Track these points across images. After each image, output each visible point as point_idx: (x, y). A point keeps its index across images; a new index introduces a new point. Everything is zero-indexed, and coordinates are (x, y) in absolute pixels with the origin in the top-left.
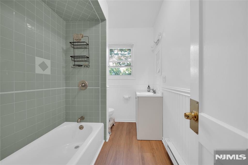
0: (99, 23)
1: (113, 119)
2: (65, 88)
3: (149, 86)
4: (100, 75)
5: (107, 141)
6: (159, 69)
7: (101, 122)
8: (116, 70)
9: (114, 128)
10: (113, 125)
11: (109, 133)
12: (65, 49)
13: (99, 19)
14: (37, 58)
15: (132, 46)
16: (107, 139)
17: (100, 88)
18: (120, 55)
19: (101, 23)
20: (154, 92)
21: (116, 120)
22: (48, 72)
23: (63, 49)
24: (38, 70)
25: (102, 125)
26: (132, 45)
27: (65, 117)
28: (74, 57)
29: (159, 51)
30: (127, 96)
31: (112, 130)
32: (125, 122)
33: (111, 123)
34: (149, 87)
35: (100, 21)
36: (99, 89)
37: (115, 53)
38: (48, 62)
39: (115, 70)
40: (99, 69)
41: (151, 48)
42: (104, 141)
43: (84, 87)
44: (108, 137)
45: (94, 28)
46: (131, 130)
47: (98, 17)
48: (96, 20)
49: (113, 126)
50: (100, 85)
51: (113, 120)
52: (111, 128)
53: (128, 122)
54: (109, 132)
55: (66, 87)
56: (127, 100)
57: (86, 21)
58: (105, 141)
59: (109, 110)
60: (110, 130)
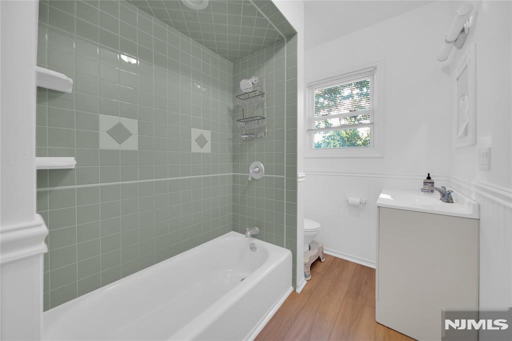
0: (284, 45)
1: (320, 246)
2: (232, 174)
3: (429, 178)
4: (285, 152)
5: (299, 290)
6: (465, 124)
7: (287, 248)
8: (347, 133)
9: (320, 268)
10: (319, 259)
11: (306, 276)
12: (232, 108)
13: (283, 38)
14: (193, 130)
15: (372, 71)
16: (298, 287)
17: (285, 177)
18: (356, 97)
19: (288, 44)
20: (447, 197)
21: (326, 250)
22: (207, 149)
23: (229, 109)
24: (195, 148)
25: (287, 253)
26: (372, 69)
27: (232, 223)
28: (243, 121)
29: (467, 66)
30: (355, 200)
31: (315, 271)
32: (351, 262)
33: (314, 254)
34: (429, 181)
35: (286, 39)
36: (283, 178)
37: (343, 95)
38: (207, 134)
39: (344, 133)
40: (284, 139)
41: (439, 60)
42: (291, 289)
43: (257, 175)
44: (302, 283)
45: (274, 59)
46: (362, 289)
47: (280, 35)
48: (278, 41)
49: (319, 262)
50: (285, 171)
51: (319, 249)
52: (313, 265)
53: (357, 264)
54: (305, 272)
55: (233, 172)
56: (357, 208)
57: (261, 50)
58: (295, 291)
59: (306, 225)
60: (307, 269)
